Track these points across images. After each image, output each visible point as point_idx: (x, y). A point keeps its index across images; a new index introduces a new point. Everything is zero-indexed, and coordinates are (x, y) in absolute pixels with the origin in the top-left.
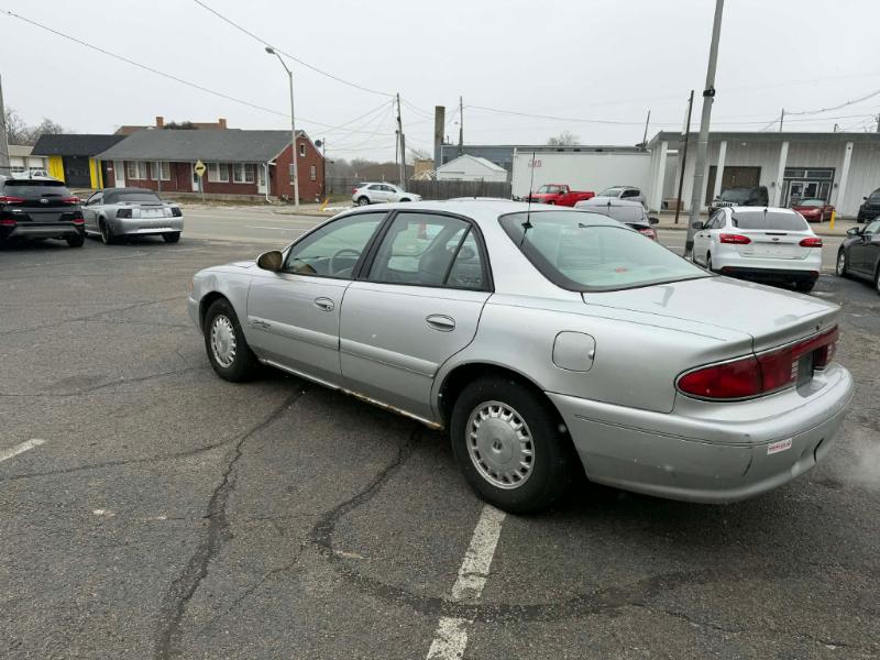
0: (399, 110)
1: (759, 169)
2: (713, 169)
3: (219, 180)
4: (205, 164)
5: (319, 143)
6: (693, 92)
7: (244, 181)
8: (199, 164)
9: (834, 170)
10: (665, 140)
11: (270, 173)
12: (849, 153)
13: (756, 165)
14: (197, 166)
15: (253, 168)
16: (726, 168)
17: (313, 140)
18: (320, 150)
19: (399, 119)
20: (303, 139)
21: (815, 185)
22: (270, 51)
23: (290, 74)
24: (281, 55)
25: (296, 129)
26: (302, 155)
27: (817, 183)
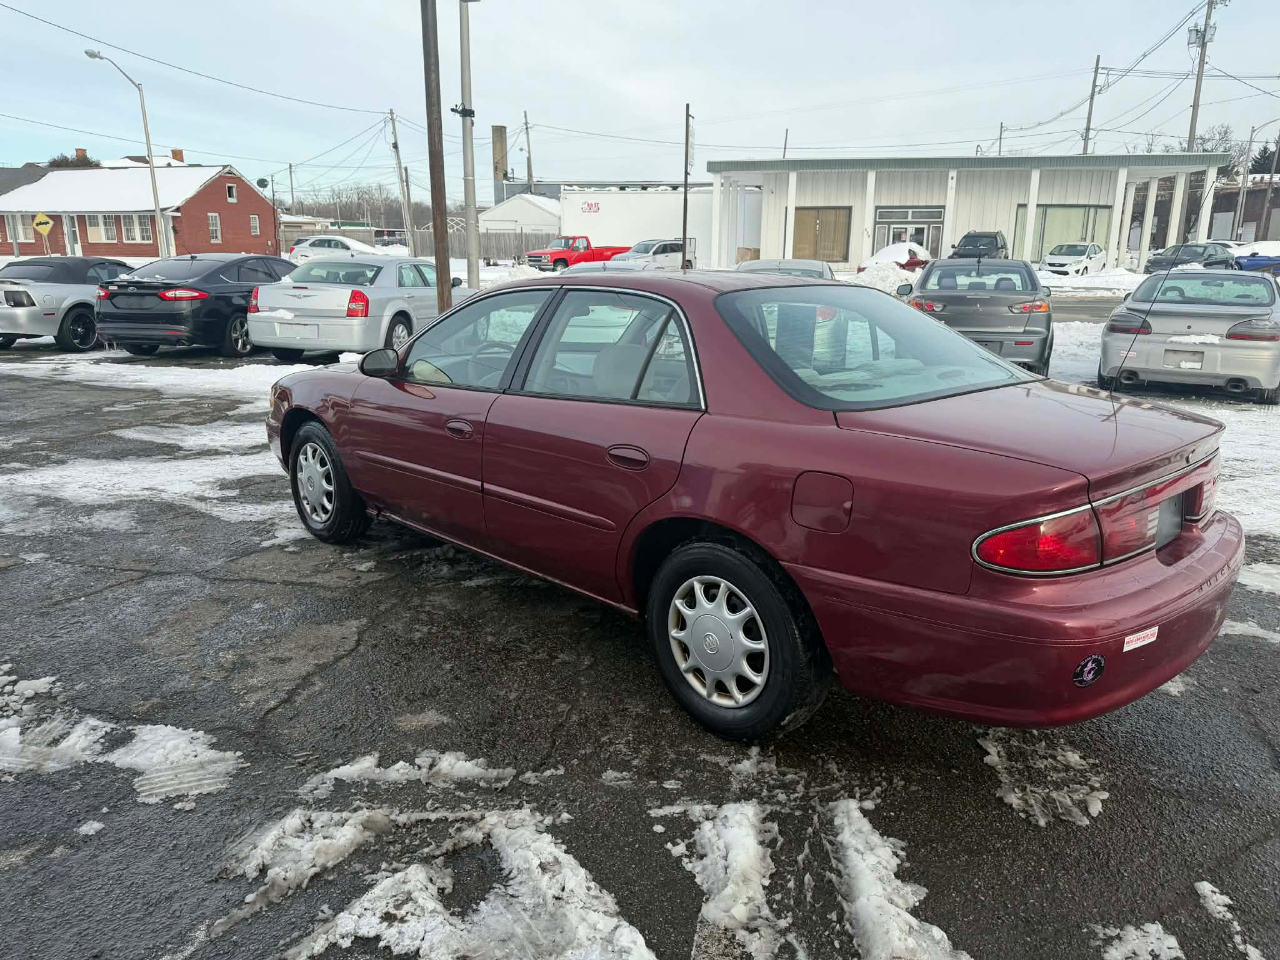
0: (394, 133)
1: (850, 209)
2: (785, 212)
3: (104, 240)
4: (50, 217)
5: (262, 183)
7: (138, 240)
9: (944, 207)
10: (716, 172)
11: (174, 228)
12: (952, 184)
13: (846, 204)
14: (37, 220)
15: (148, 219)
16: (797, 209)
17: (252, 180)
18: (266, 193)
19: (395, 146)
20: (230, 177)
21: (923, 229)
26: (230, 200)
27: (925, 226)
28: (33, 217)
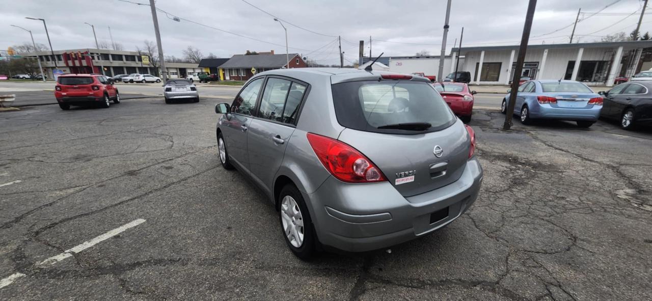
0: (340, 43)
1: (500, 64)
2: (478, 64)
5: (305, 58)
6: (463, 28)
8: (253, 69)
9: (538, 62)
10: (455, 51)
12: (545, 54)
13: (500, 61)
16: (483, 63)
17: (302, 58)
18: (305, 61)
19: (340, 47)
20: (298, 57)
21: (528, 70)
22: (276, 20)
23: (286, 30)
24: (281, 21)
25: (289, 53)
26: (298, 64)
27: (530, 69)
28: (251, 69)
